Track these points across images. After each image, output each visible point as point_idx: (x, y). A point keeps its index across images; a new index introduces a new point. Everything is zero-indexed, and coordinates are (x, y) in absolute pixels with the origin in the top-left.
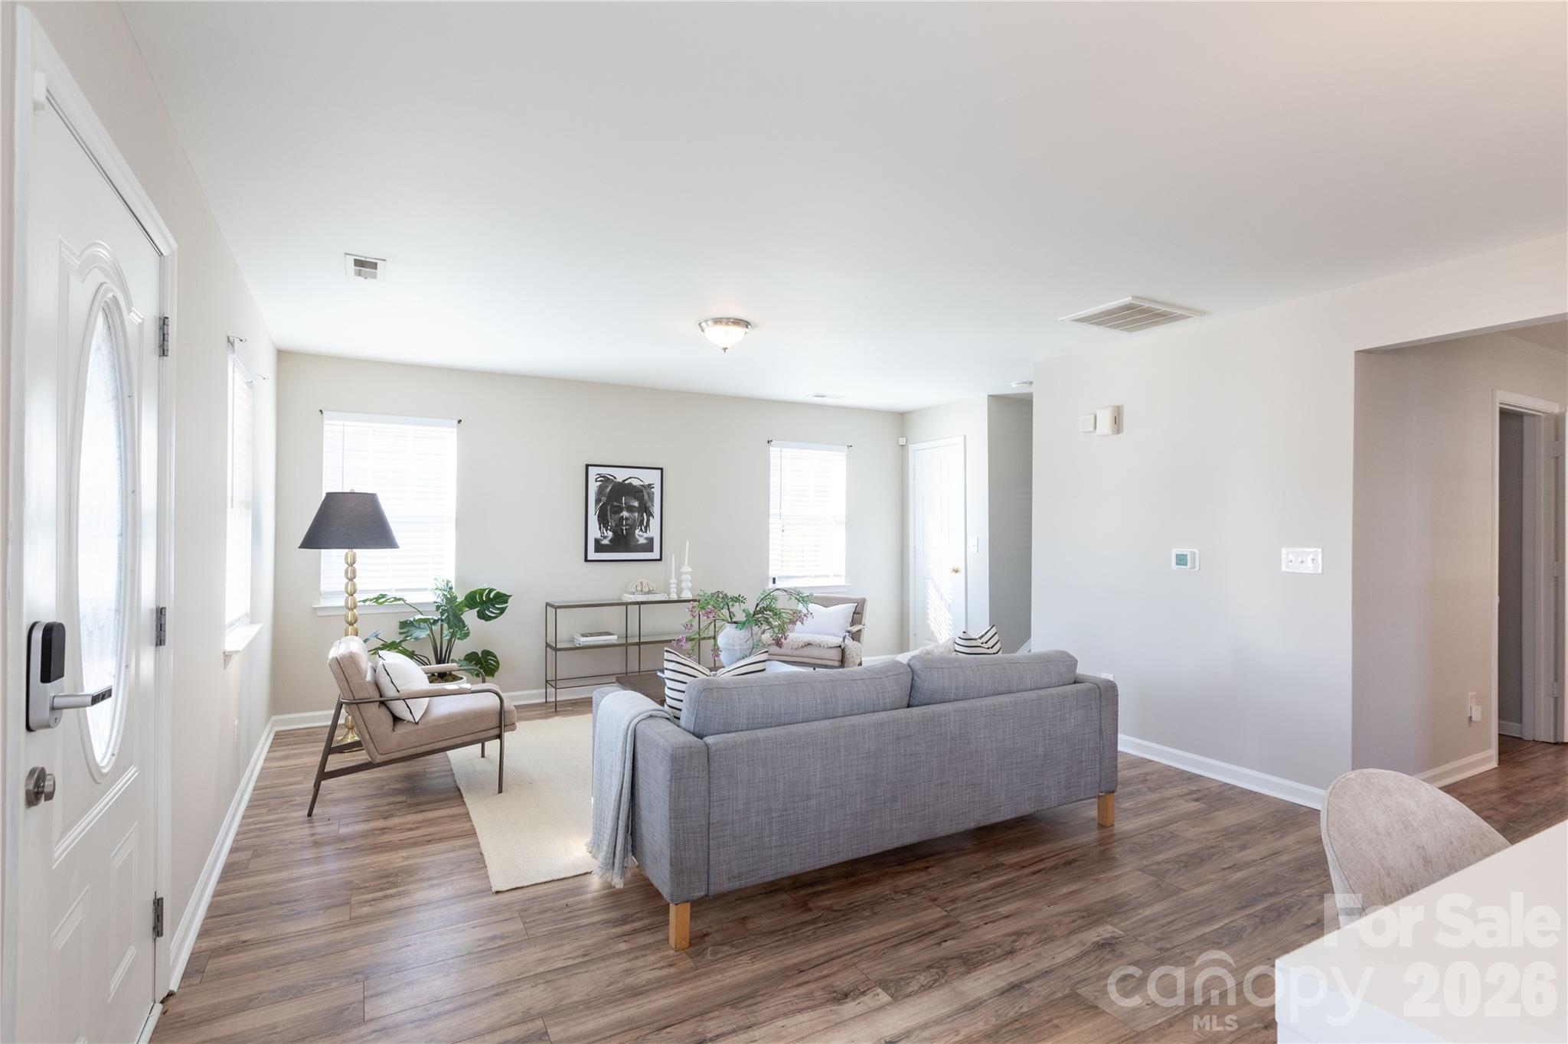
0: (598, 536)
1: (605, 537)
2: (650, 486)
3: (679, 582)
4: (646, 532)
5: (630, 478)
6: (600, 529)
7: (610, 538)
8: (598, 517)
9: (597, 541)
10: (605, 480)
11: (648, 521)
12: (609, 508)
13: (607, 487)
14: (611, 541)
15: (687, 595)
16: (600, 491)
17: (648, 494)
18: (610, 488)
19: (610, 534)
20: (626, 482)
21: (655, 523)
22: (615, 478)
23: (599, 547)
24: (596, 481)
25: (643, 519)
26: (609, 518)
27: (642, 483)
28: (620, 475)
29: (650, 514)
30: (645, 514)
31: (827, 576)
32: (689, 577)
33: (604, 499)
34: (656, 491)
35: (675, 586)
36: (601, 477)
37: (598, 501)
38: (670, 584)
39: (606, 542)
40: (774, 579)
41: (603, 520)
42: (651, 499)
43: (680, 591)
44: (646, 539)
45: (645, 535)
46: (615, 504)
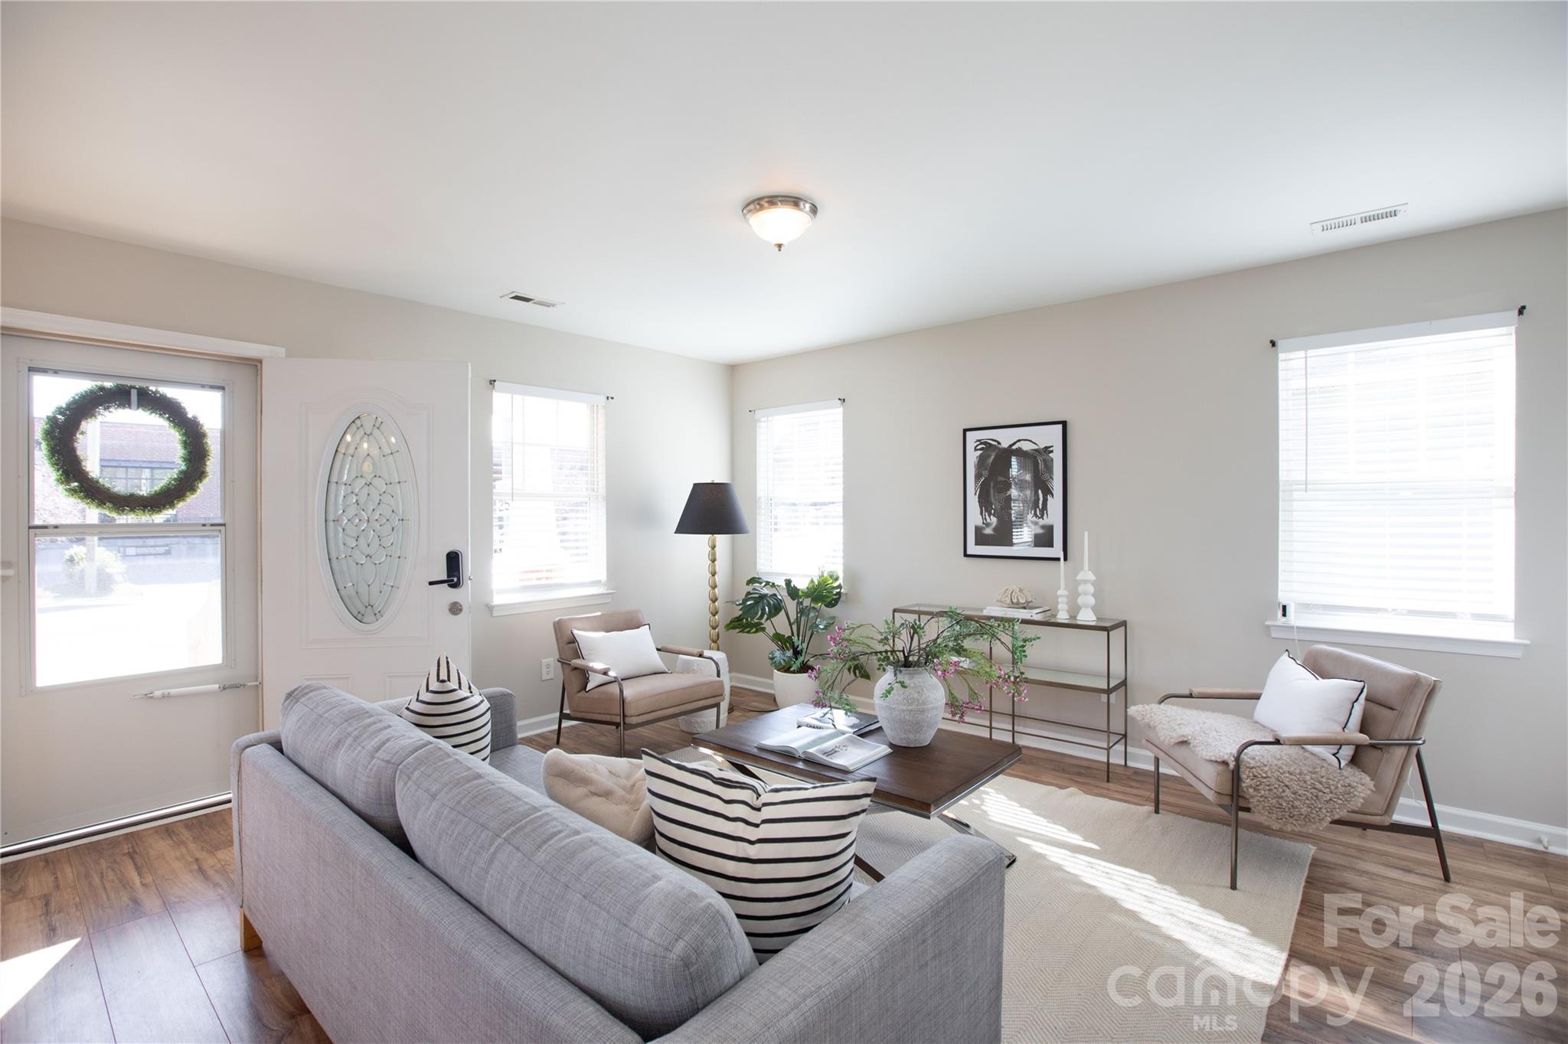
0: (979, 522)
1: (988, 525)
2: (1047, 450)
3: (1074, 595)
4: (1042, 517)
5: (1019, 441)
6: (981, 514)
7: (994, 525)
8: (979, 498)
9: (978, 530)
10: (987, 447)
11: (1045, 501)
12: (992, 484)
13: (990, 456)
14: (995, 530)
15: (1087, 617)
16: (981, 460)
17: (1045, 461)
18: (993, 457)
19: (994, 520)
20: (1014, 447)
21: (1055, 504)
22: (999, 443)
23: (982, 539)
24: (976, 450)
25: (1039, 499)
26: (992, 499)
27: (1035, 447)
28: (1005, 438)
29: (1048, 492)
30: (1040, 491)
31: (1452, 615)
32: (1091, 589)
33: (985, 473)
34: (1057, 456)
35: (1065, 600)
36: (981, 443)
37: (978, 476)
38: (1058, 597)
39: (988, 531)
40: (1284, 608)
41: (985, 502)
42: (1049, 468)
43: (1074, 610)
44: (1043, 527)
45: (1041, 522)
46: (1000, 479)
